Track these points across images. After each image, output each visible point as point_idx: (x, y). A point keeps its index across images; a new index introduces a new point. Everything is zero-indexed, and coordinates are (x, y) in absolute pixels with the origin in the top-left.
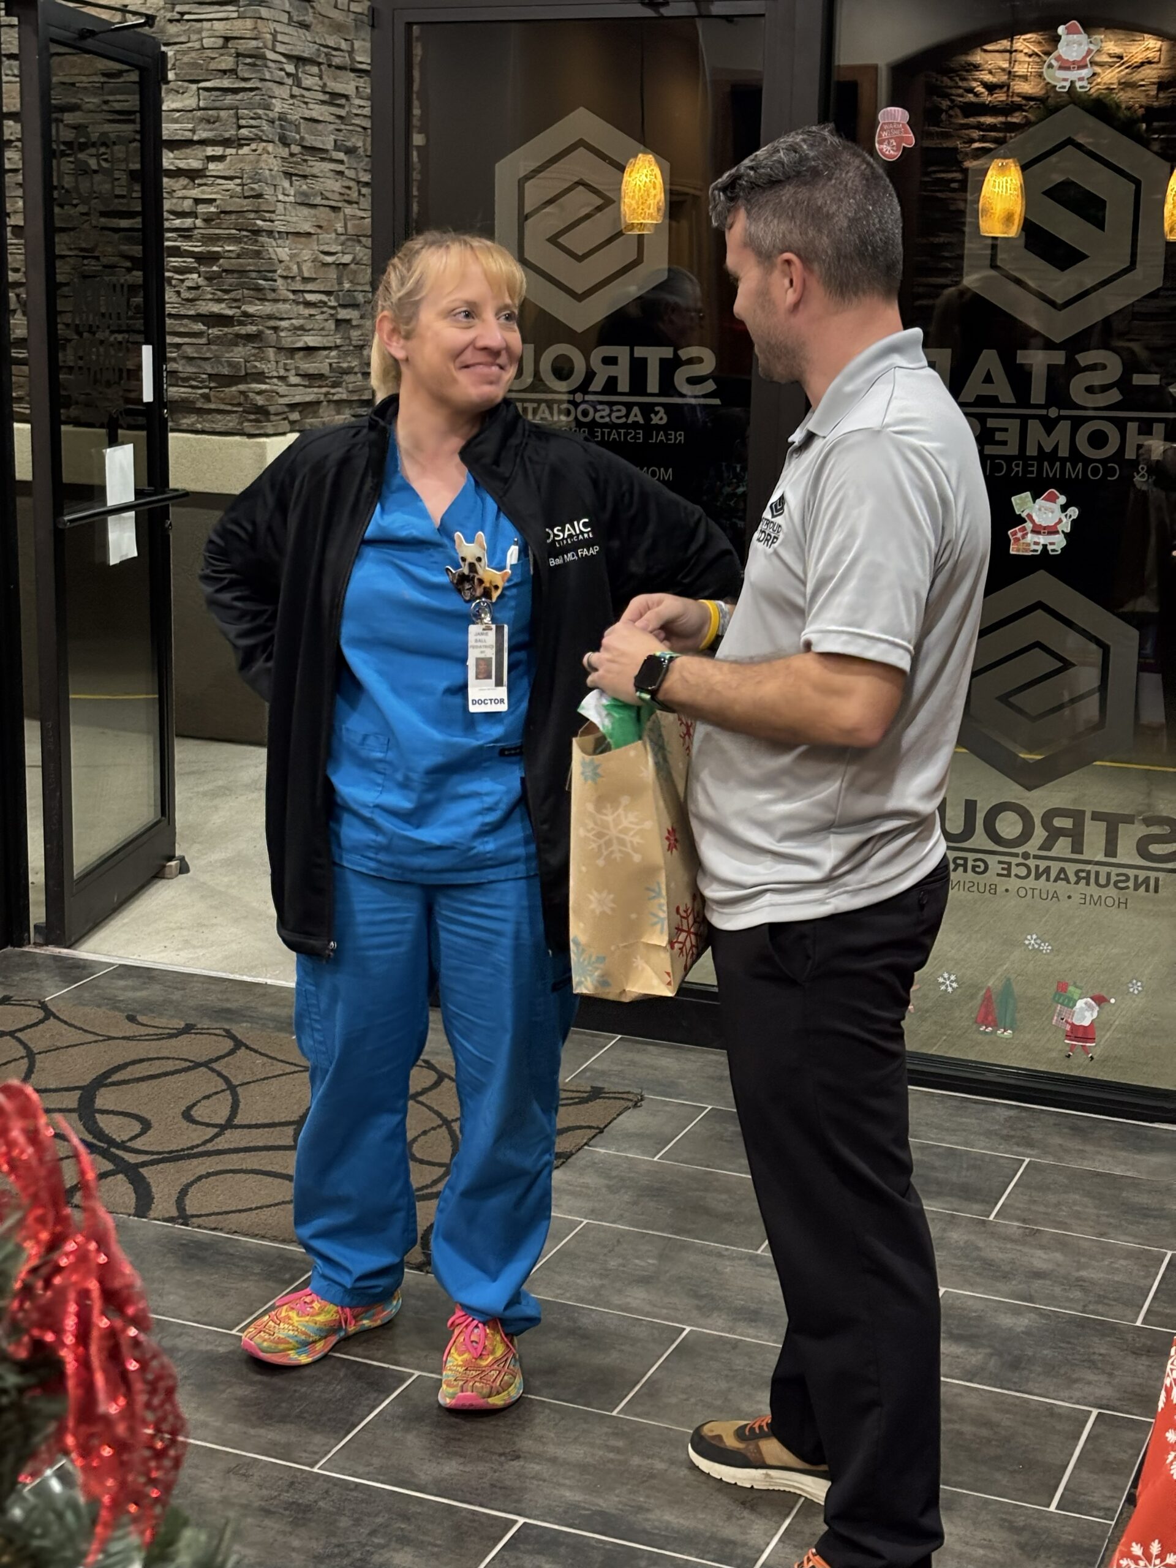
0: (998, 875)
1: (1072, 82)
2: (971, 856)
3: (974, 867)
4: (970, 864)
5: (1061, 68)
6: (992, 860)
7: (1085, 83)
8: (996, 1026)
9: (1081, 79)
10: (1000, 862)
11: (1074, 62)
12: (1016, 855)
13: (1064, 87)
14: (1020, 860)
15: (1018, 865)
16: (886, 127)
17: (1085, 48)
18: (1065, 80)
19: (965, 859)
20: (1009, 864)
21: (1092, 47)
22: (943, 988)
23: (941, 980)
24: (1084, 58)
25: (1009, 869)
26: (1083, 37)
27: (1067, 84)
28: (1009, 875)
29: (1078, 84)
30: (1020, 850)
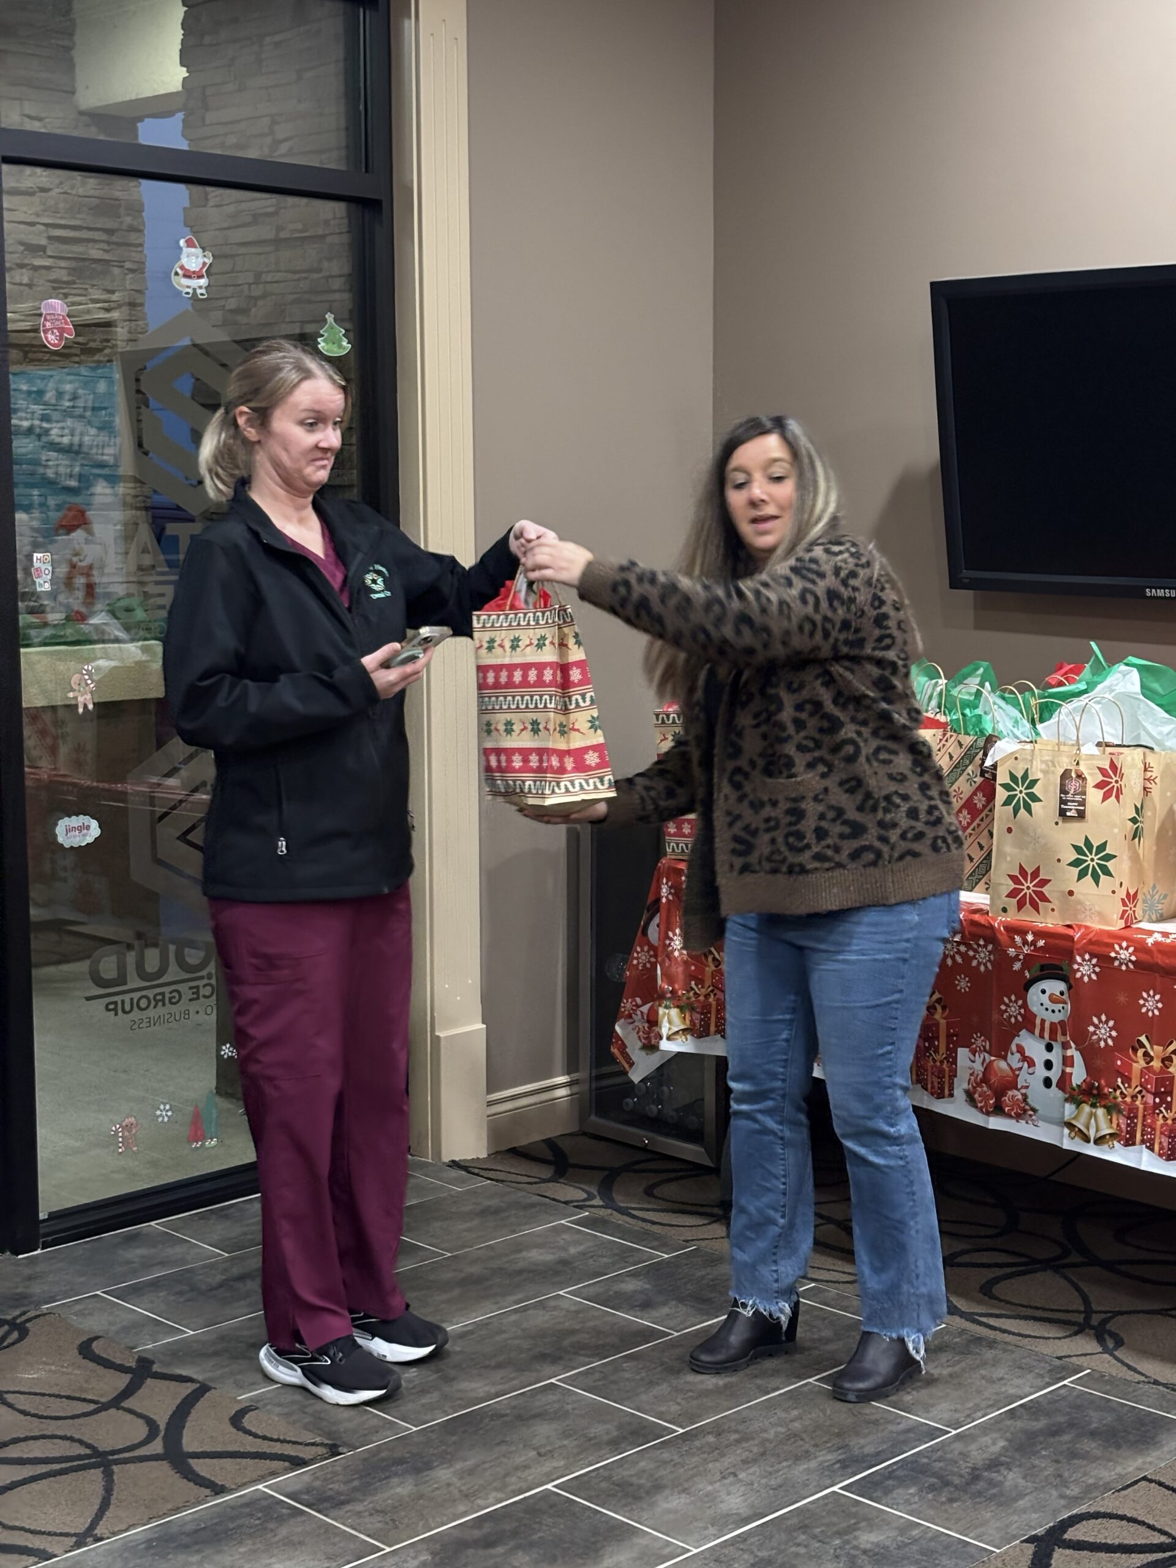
0: (190, 1000)
1: (194, 290)
2: (166, 990)
3: (170, 999)
4: (167, 996)
5: (185, 276)
6: (182, 987)
7: (203, 291)
8: (203, 1138)
9: (200, 287)
10: (191, 988)
11: (194, 272)
12: (202, 978)
13: (188, 293)
14: (205, 981)
15: (204, 986)
16: (48, 317)
17: (201, 260)
18: (188, 287)
19: (163, 994)
20: (197, 987)
21: (206, 260)
22: (160, 1119)
23: (158, 1113)
24: (201, 269)
25: (197, 993)
26: (199, 251)
27: (190, 291)
28: (198, 998)
29: (199, 291)
30: (204, 973)
